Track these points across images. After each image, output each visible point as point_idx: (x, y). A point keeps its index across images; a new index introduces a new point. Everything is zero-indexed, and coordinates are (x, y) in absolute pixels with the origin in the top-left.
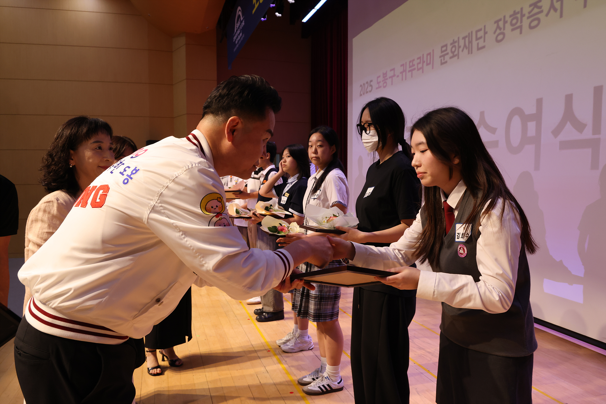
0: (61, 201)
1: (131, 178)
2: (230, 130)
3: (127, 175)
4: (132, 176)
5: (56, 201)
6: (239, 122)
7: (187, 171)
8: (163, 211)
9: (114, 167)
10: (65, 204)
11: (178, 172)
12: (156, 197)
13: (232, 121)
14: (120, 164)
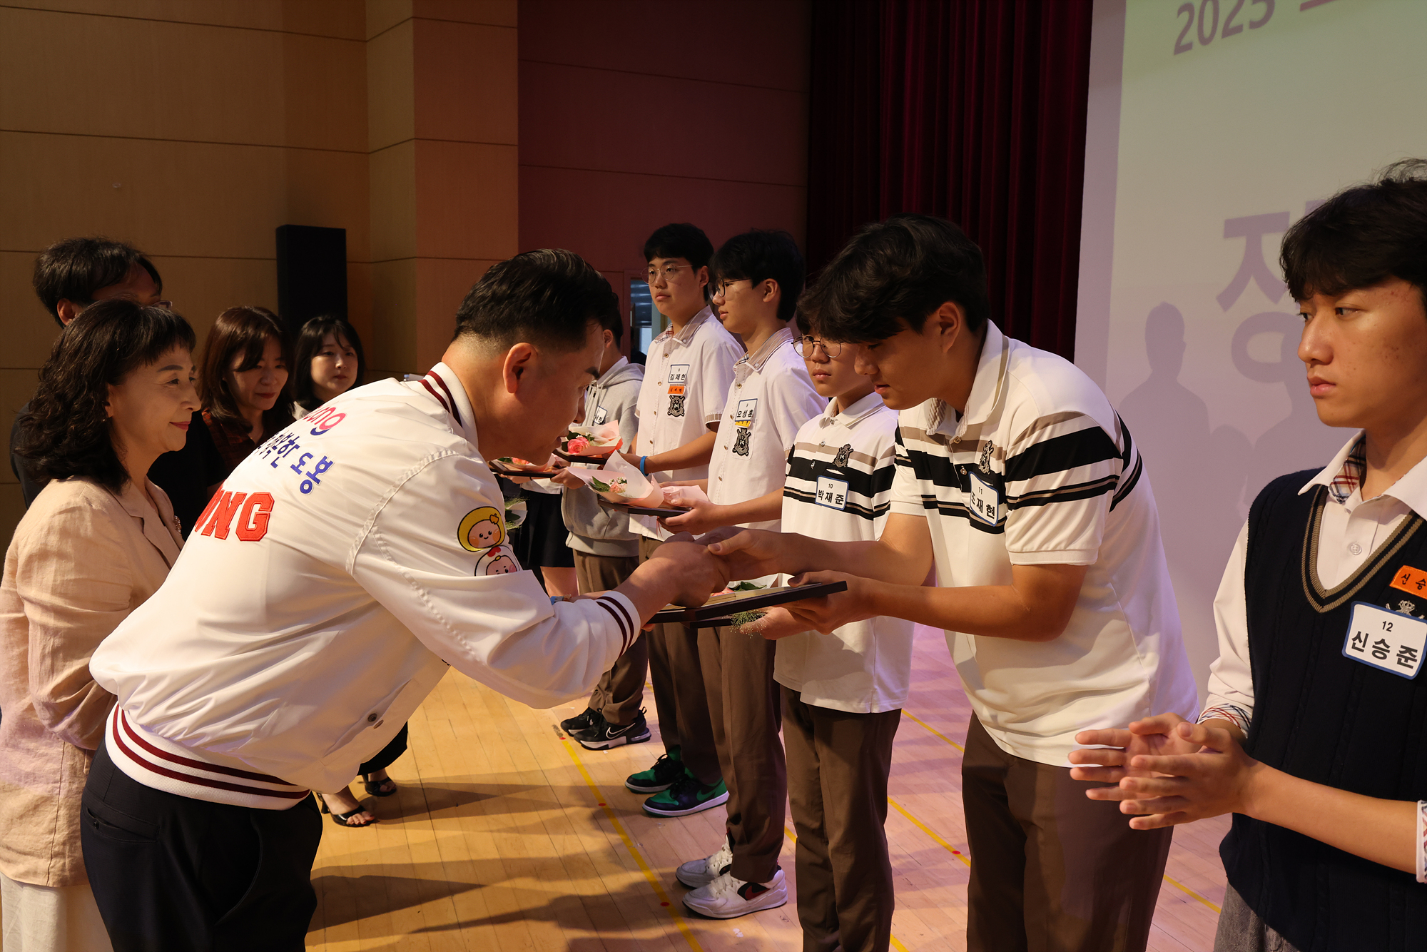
0: (97, 505)
1: (318, 481)
2: (513, 370)
4: (318, 476)
5: (87, 507)
6: (532, 354)
7: (430, 467)
8: (383, 548)
9: (277, 450)
10: (106, 512)
11: (413, 468)
12: (370, 519)
13: (517, 351)
14: (290, 447)
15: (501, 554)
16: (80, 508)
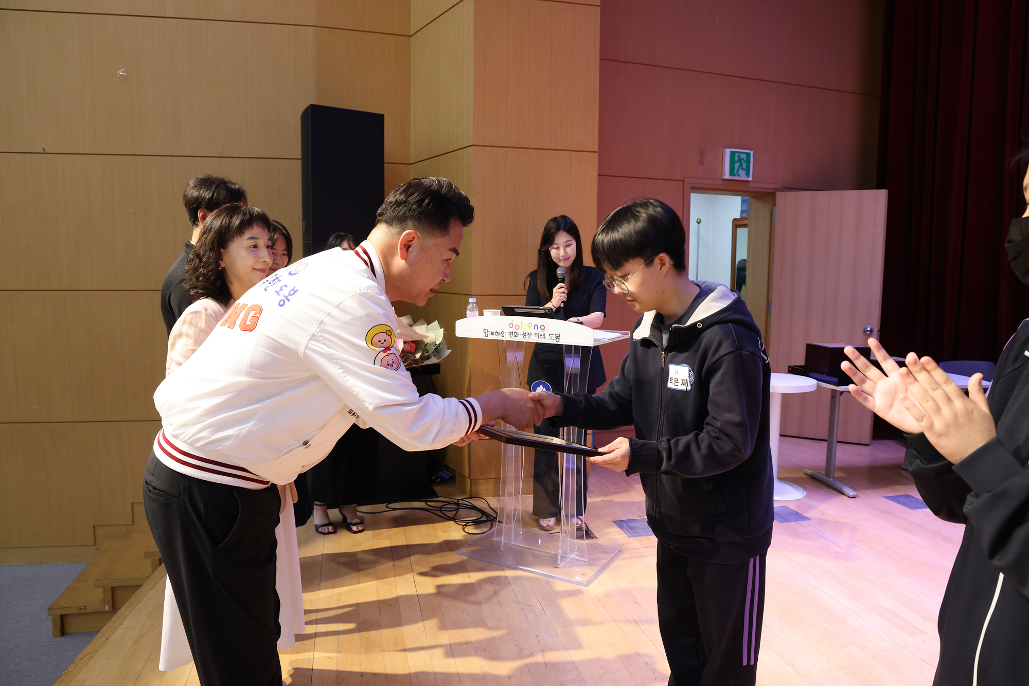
0: (210, 312)
1: (289, 300)
2: (404, 246)
3: (284, 296)
4: (289, 298)
5: (204, 312)
6: (416, 237)
9: (268, 282)
10: (214, 316)
12: (316, 324)
13: (406, 234)
14: (276, 281)
15: (391, 352)
16: (200, 312)
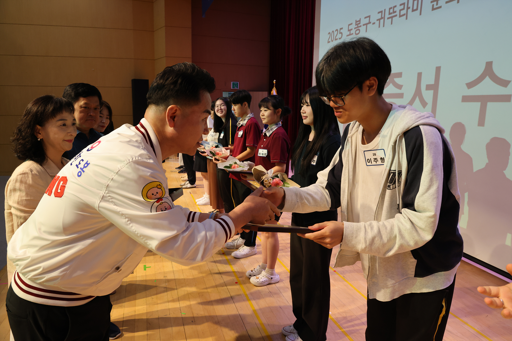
0: (35, 172)
2: (171, 116)
3: (81, 168)
4: (84, 169)
6: (178, 109)
7: (128, 165)
8: (110, 200)
10: (38, 174)
11: (121, 165)
12: (104, 188)
14: (79, 156)
15: (163, 201)
16: (27, 173)
